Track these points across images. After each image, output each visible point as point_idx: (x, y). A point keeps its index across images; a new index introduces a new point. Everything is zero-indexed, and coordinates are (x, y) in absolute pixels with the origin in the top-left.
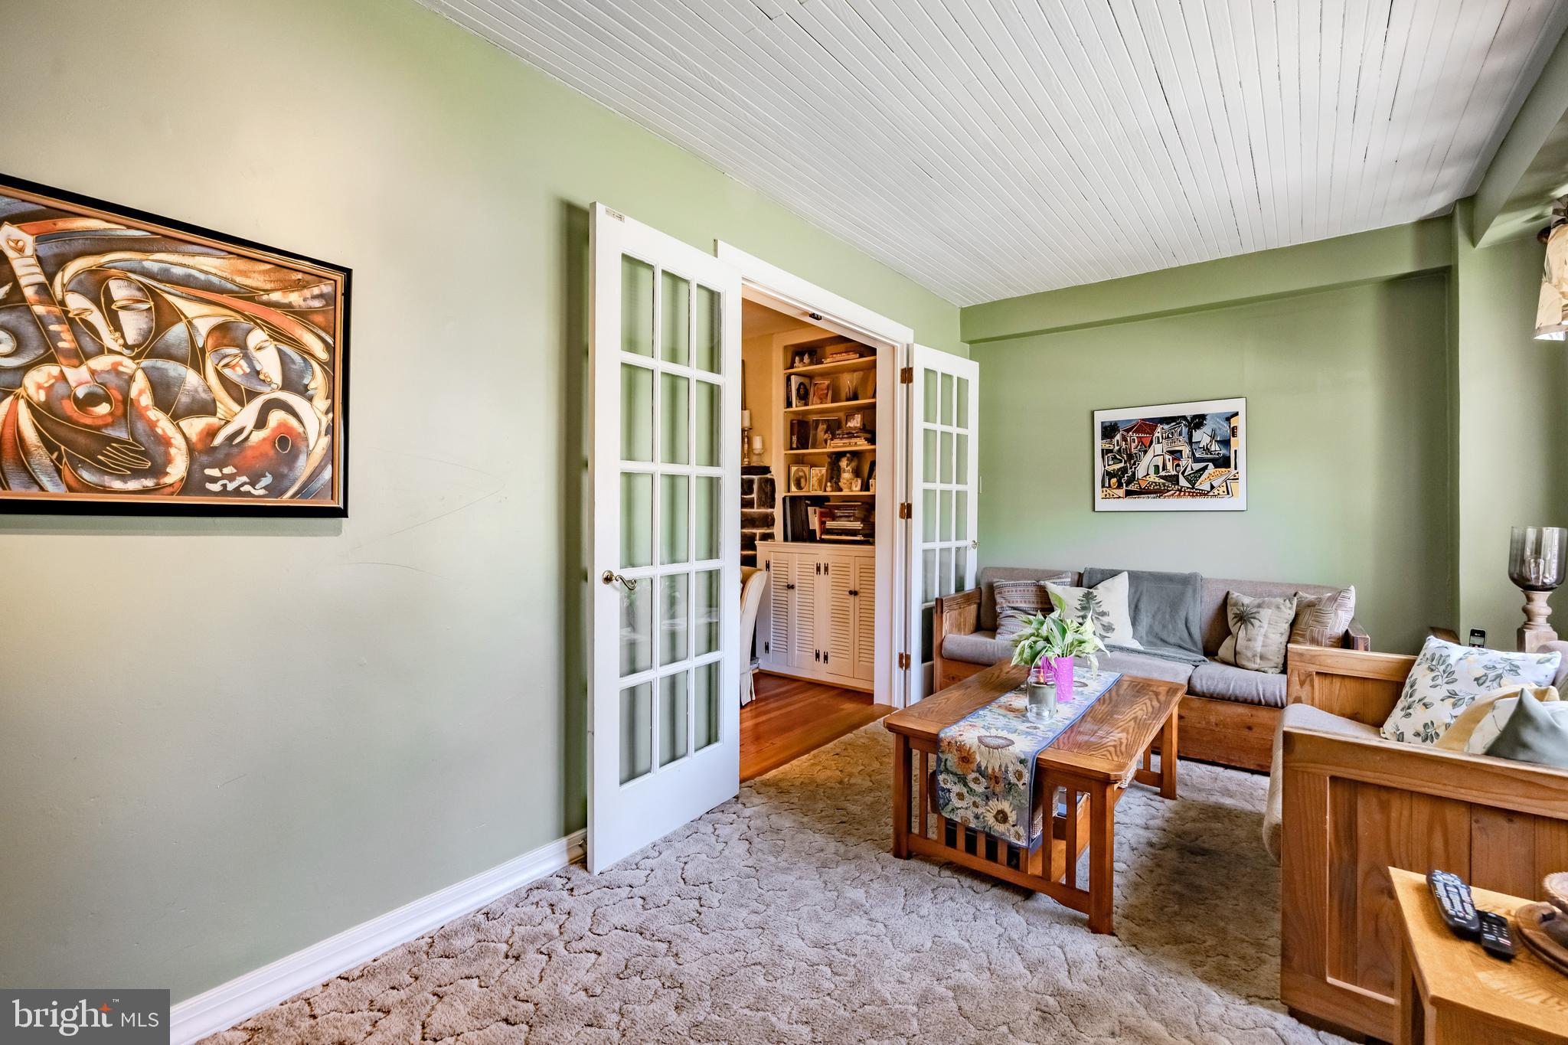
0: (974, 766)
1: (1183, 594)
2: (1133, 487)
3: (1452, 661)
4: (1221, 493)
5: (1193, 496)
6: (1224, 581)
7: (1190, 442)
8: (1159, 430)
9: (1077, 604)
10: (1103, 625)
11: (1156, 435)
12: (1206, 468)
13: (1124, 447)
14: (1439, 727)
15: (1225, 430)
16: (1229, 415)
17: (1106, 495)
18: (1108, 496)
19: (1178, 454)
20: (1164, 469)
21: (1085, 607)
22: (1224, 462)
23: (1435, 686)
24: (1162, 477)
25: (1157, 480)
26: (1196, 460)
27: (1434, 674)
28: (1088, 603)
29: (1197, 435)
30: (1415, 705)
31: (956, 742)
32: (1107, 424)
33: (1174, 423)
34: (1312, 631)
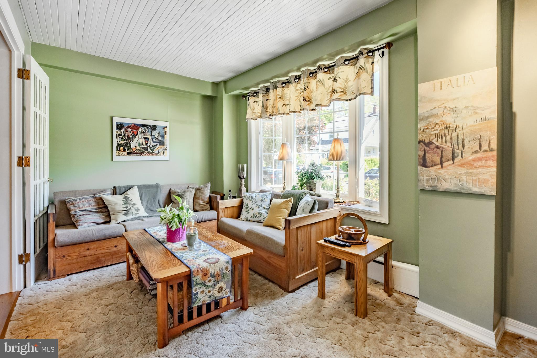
0: (209, 275)
1: (157, 192)
2: (130, 151)
3: (254, 197)
4: (162, 154)
5: (152, 155)
6: (168, 185)
7: (152, 135)
8: (140, 129)
9: (122, 202)
10: (135, 209)
11: (139, 131)
12: (157, 145)
13: (126, 134)
14: (257, 213)
15: (163, 132)
16: (164, 127)
17: (118, 154)
18: (119, 155)
19: (147, 139)
20: (142, 145)
21: (127, 203)
22: (162, 143)
23: (253, 204)
24: (142, 148)
25: (140, 148)
26: (154, 142)
27: (252, 201)
28: (127, 201)
29: (154, 133)
30: (250, 210)
31: (200, 269)
32: (119, 124)
33: (146, 127)
34: (201, 197)
